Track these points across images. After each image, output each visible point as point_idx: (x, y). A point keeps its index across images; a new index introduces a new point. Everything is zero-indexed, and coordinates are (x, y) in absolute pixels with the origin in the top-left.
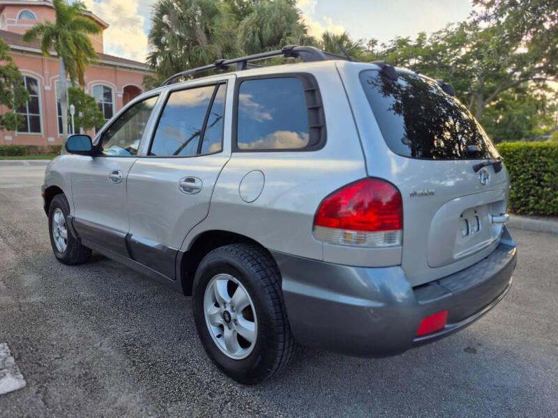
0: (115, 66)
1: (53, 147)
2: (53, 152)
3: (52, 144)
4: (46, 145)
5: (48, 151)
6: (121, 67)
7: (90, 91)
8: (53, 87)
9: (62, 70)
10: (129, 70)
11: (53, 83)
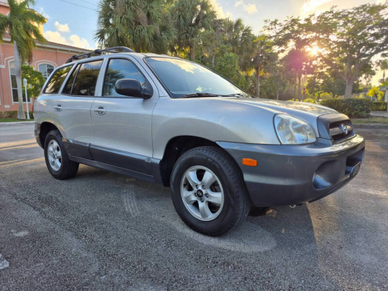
0: (56, 49)
1: (9, 112)
2: (9, 117)
3: (8, 110)
4: (3, 111)
5: (6, 115)
6: (60, 50)
7: (37, 68)
8: (7, 66)
9: (16, 52)
10: (66, 53)
11: (7, 63)
